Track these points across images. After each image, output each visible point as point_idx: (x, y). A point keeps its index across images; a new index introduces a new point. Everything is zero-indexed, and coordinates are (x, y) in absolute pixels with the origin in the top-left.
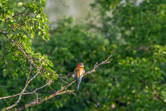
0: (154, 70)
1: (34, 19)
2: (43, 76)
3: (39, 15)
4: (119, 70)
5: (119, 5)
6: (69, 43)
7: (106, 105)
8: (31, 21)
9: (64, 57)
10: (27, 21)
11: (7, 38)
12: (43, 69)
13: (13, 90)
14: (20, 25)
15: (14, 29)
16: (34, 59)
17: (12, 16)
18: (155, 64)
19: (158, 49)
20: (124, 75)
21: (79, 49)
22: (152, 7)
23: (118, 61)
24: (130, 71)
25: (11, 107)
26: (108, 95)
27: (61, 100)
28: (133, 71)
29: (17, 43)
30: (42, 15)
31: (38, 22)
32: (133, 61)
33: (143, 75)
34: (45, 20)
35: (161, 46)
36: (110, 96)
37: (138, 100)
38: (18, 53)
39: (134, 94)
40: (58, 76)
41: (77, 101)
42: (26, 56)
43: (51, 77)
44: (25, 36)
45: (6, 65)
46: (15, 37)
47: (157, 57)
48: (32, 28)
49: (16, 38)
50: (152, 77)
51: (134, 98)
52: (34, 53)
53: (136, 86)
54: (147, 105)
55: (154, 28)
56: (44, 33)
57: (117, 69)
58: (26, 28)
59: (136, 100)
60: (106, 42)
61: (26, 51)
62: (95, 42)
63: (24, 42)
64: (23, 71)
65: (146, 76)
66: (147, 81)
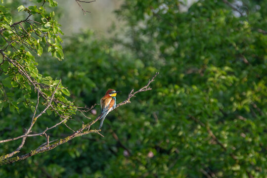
0: (210, 102)
1: (42, 29)
2: (56, 109)
3: (48, 23)
4: (160, 104)
5: (156, 11)
6: (86, 66)
7: (142, 152)
8: (38, 32)
9: (80, 86)
10: (31, 32)
11: (4, 56)
12: (56, 100)
13: (8, 133)
14: (22, 38)
15: (13, 43)
16: (42, 86)
17: (9, 25)
18: (210, 94)
19: (215, 72)
20: (166, 109)
21: (101, 75)
22: (204, 13)
23: (158, 90)
24: (174, 105)
25: (11, 155)
26: (145, 138)
27: (78, 146)
28: (179, 104)
29: (17, 64)
30: (52, 23)
31: (47, 34)
32: (179, 89)
33: (193, 110)
34: (58, 31)
35: (219, 69)
36: (146, 141)
37: (187, 146)
38: (19, 78)
39: (180, 137)
40: (76, 109)
41: (100, 147)
42: (31, 81)
43: (67, 111)
44: (29, 53)
45: (3, 95)
46: (14, 55)
47: (212, 84)
48: (38, 41)
49: (16, 56)
50: (206, 112)
51: (181, 143)
52: (42, 77)
53: (183, 125)
54: (200, 153)
55: (211, 41)
56: (56, 48)
57: (157, 102)
58: (31, 42)
59: (185, 145)
60: (139, 64)
61: (31, 74)
62: (123, 64)
63: (28, 61)
64: (27, 103)
65: (197, 111)
66: (199, 118)
